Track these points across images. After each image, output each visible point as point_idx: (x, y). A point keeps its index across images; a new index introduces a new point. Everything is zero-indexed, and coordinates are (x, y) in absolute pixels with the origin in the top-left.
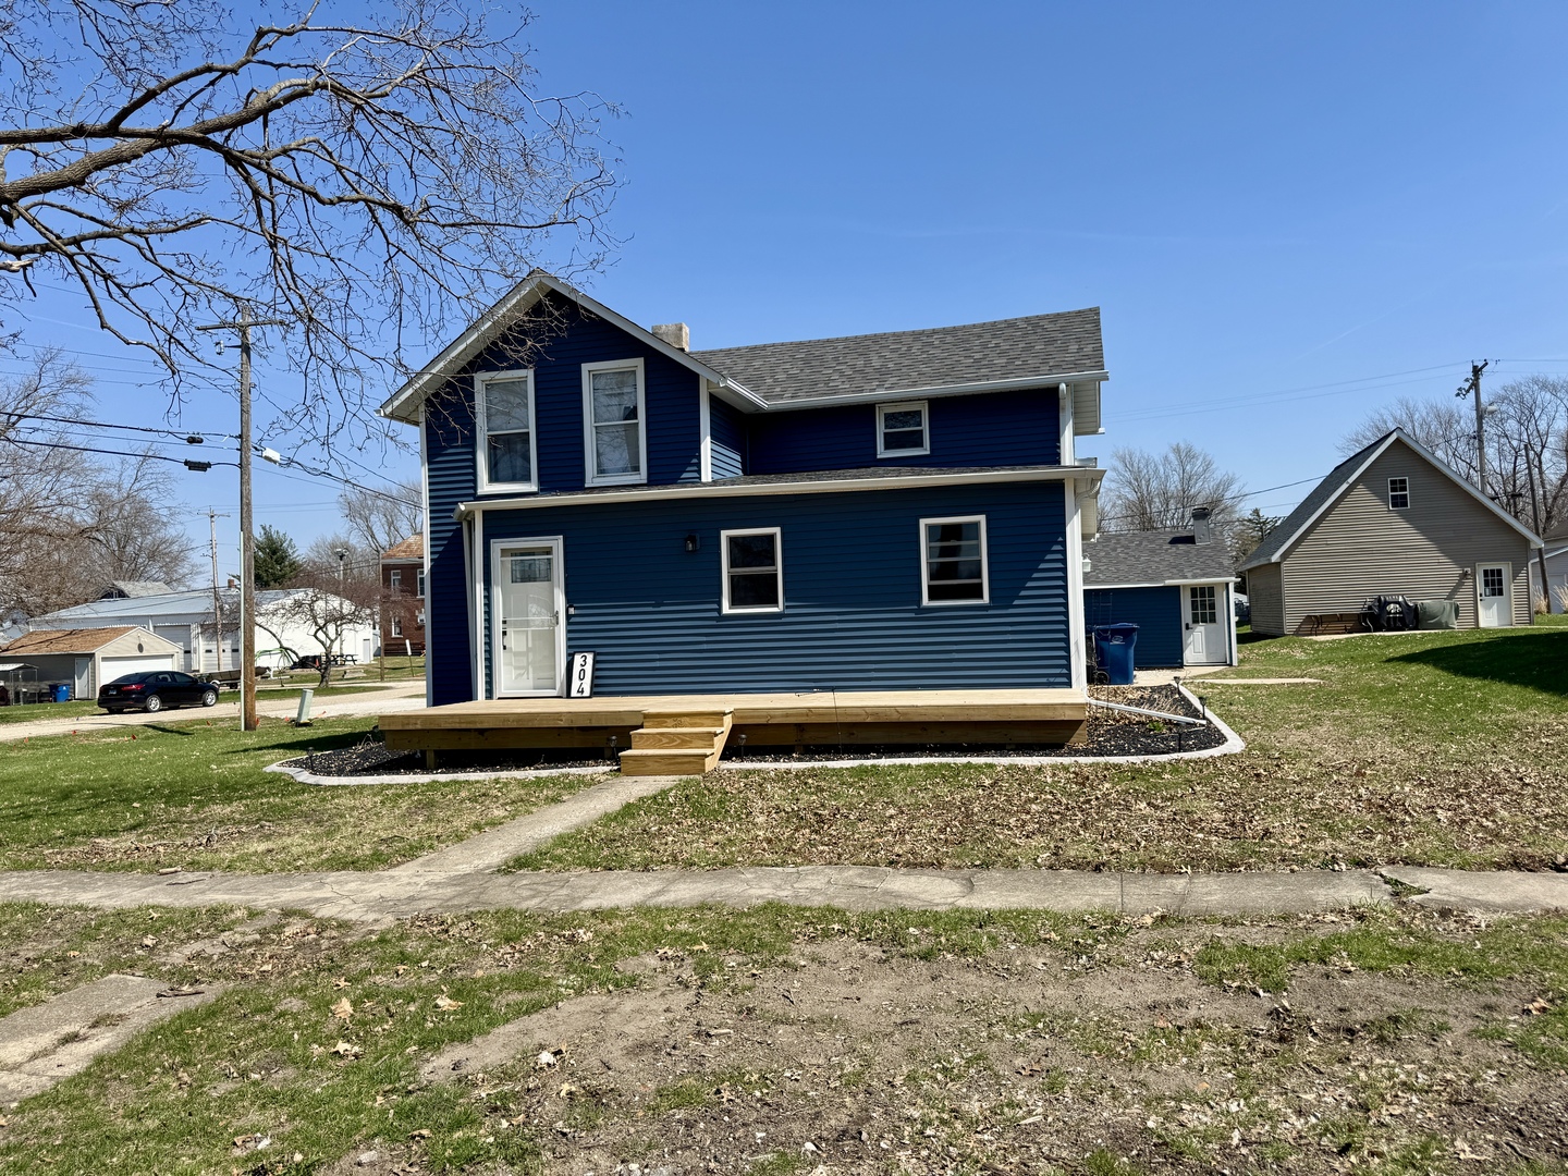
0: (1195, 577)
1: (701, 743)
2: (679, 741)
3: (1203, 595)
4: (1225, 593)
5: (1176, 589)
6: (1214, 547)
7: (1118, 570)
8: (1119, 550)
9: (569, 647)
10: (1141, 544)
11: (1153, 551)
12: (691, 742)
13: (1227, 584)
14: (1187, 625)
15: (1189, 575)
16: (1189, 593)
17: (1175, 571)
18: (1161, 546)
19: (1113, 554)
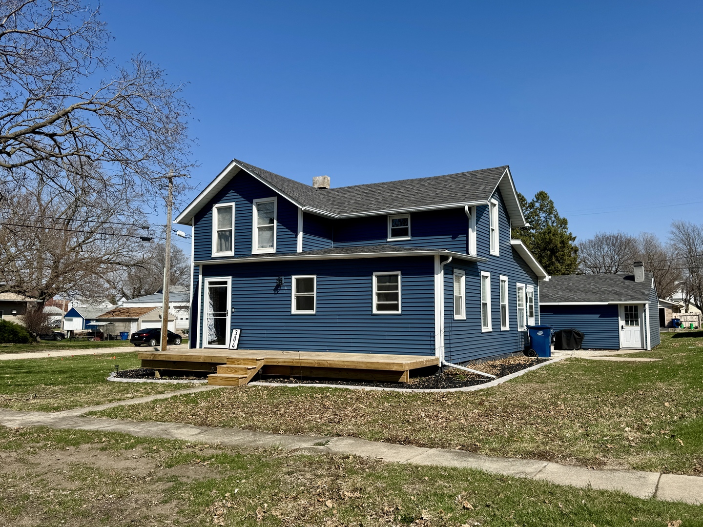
0: (625, 300)
1: (242, 372)
2: (234, 371)
3: (631, 310)
4: (643, 310)
5: (616, 306)
6: (644, 284)
7: (586, 295)
8: (592, 284)
9: (231, 326)
10: (605, 281)
11: (610, 285)
12: (238, 371)
13: (645, 305)
14: (622, 326)
15: (623, 299)
16: (623, 309)
17: (617, 296)
18: (616, 282)
19: (588, 286)
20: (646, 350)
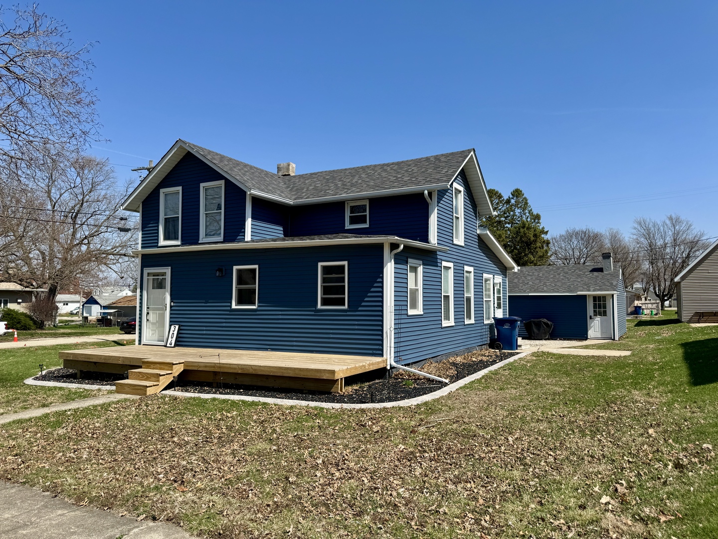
0: (594, 291)
1: (154, 379)
2: (146, 377)
3: (600, 301)
4: (611, 300)
5: (585, 296)
6: (612, 274)
7: (555, 285)
8: (561, 275)
9: (170, 322)
10: (575, 271)
11: (579, 275)
12: (150, 378)
13: (613, 295)
14: (591, 316)
15: (592, 289)
16: (592, 299)
17: (585, 287)
18: (585, 272)
19: (557, 276)
20: (614, 340)
